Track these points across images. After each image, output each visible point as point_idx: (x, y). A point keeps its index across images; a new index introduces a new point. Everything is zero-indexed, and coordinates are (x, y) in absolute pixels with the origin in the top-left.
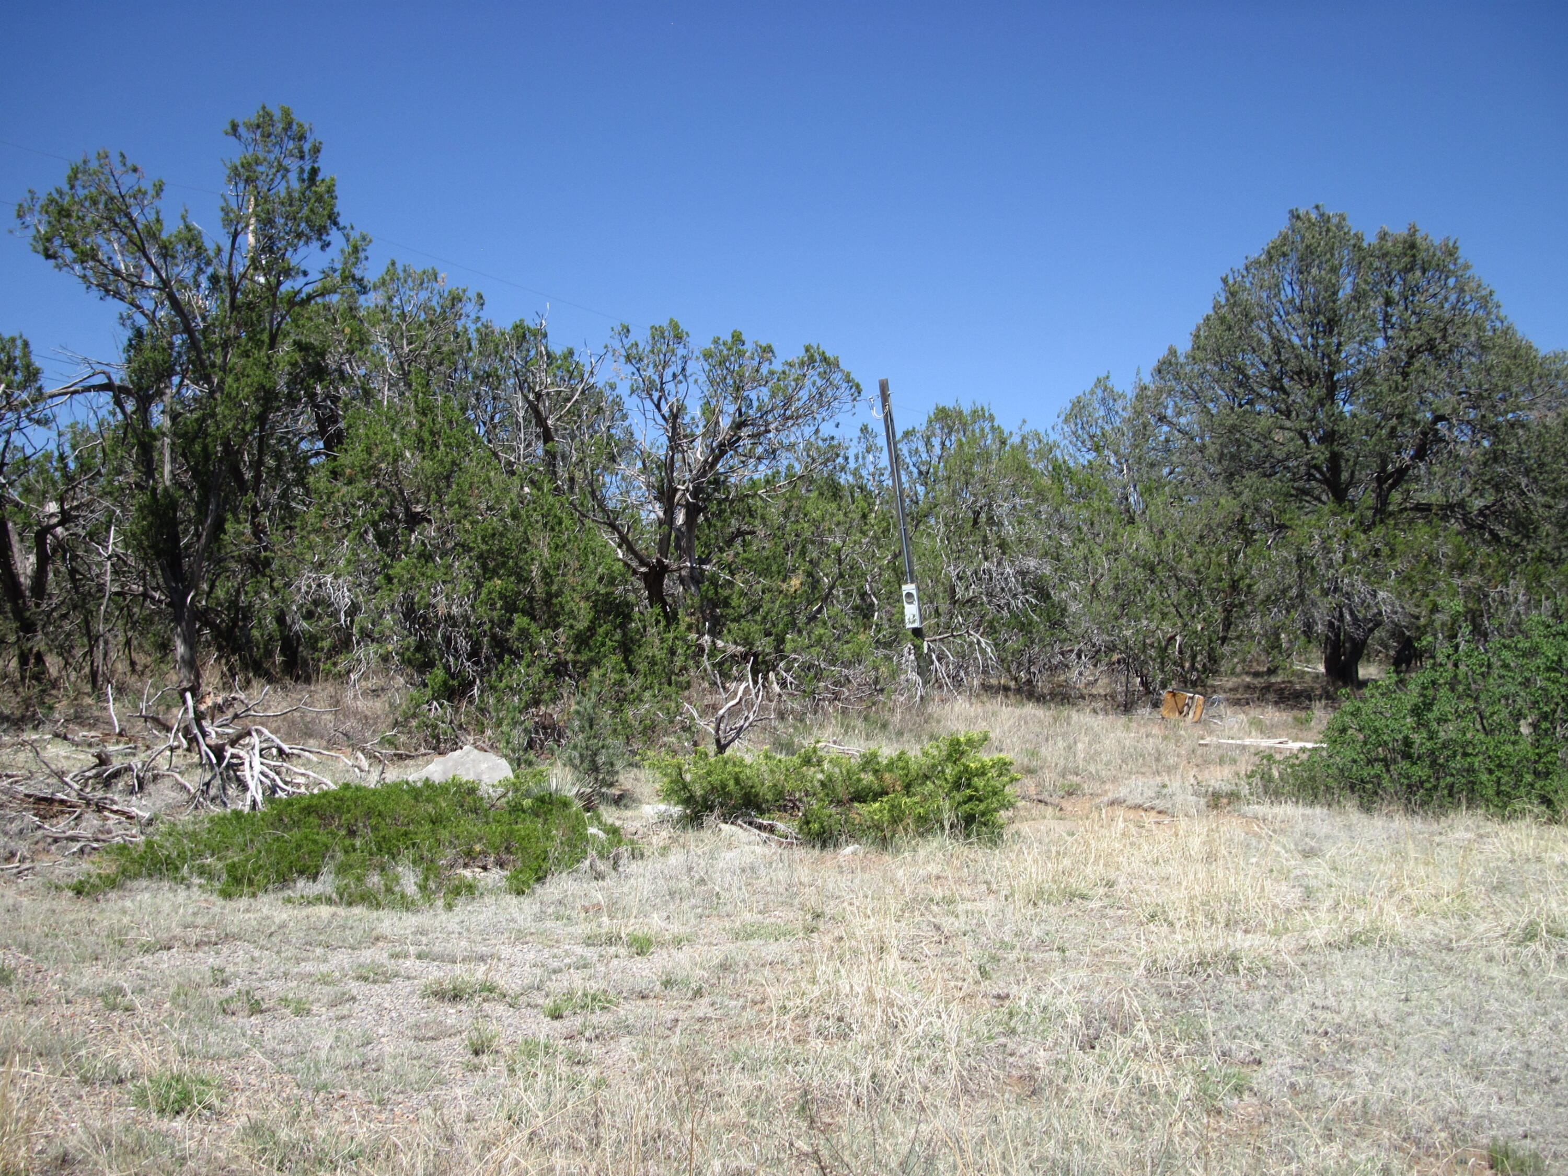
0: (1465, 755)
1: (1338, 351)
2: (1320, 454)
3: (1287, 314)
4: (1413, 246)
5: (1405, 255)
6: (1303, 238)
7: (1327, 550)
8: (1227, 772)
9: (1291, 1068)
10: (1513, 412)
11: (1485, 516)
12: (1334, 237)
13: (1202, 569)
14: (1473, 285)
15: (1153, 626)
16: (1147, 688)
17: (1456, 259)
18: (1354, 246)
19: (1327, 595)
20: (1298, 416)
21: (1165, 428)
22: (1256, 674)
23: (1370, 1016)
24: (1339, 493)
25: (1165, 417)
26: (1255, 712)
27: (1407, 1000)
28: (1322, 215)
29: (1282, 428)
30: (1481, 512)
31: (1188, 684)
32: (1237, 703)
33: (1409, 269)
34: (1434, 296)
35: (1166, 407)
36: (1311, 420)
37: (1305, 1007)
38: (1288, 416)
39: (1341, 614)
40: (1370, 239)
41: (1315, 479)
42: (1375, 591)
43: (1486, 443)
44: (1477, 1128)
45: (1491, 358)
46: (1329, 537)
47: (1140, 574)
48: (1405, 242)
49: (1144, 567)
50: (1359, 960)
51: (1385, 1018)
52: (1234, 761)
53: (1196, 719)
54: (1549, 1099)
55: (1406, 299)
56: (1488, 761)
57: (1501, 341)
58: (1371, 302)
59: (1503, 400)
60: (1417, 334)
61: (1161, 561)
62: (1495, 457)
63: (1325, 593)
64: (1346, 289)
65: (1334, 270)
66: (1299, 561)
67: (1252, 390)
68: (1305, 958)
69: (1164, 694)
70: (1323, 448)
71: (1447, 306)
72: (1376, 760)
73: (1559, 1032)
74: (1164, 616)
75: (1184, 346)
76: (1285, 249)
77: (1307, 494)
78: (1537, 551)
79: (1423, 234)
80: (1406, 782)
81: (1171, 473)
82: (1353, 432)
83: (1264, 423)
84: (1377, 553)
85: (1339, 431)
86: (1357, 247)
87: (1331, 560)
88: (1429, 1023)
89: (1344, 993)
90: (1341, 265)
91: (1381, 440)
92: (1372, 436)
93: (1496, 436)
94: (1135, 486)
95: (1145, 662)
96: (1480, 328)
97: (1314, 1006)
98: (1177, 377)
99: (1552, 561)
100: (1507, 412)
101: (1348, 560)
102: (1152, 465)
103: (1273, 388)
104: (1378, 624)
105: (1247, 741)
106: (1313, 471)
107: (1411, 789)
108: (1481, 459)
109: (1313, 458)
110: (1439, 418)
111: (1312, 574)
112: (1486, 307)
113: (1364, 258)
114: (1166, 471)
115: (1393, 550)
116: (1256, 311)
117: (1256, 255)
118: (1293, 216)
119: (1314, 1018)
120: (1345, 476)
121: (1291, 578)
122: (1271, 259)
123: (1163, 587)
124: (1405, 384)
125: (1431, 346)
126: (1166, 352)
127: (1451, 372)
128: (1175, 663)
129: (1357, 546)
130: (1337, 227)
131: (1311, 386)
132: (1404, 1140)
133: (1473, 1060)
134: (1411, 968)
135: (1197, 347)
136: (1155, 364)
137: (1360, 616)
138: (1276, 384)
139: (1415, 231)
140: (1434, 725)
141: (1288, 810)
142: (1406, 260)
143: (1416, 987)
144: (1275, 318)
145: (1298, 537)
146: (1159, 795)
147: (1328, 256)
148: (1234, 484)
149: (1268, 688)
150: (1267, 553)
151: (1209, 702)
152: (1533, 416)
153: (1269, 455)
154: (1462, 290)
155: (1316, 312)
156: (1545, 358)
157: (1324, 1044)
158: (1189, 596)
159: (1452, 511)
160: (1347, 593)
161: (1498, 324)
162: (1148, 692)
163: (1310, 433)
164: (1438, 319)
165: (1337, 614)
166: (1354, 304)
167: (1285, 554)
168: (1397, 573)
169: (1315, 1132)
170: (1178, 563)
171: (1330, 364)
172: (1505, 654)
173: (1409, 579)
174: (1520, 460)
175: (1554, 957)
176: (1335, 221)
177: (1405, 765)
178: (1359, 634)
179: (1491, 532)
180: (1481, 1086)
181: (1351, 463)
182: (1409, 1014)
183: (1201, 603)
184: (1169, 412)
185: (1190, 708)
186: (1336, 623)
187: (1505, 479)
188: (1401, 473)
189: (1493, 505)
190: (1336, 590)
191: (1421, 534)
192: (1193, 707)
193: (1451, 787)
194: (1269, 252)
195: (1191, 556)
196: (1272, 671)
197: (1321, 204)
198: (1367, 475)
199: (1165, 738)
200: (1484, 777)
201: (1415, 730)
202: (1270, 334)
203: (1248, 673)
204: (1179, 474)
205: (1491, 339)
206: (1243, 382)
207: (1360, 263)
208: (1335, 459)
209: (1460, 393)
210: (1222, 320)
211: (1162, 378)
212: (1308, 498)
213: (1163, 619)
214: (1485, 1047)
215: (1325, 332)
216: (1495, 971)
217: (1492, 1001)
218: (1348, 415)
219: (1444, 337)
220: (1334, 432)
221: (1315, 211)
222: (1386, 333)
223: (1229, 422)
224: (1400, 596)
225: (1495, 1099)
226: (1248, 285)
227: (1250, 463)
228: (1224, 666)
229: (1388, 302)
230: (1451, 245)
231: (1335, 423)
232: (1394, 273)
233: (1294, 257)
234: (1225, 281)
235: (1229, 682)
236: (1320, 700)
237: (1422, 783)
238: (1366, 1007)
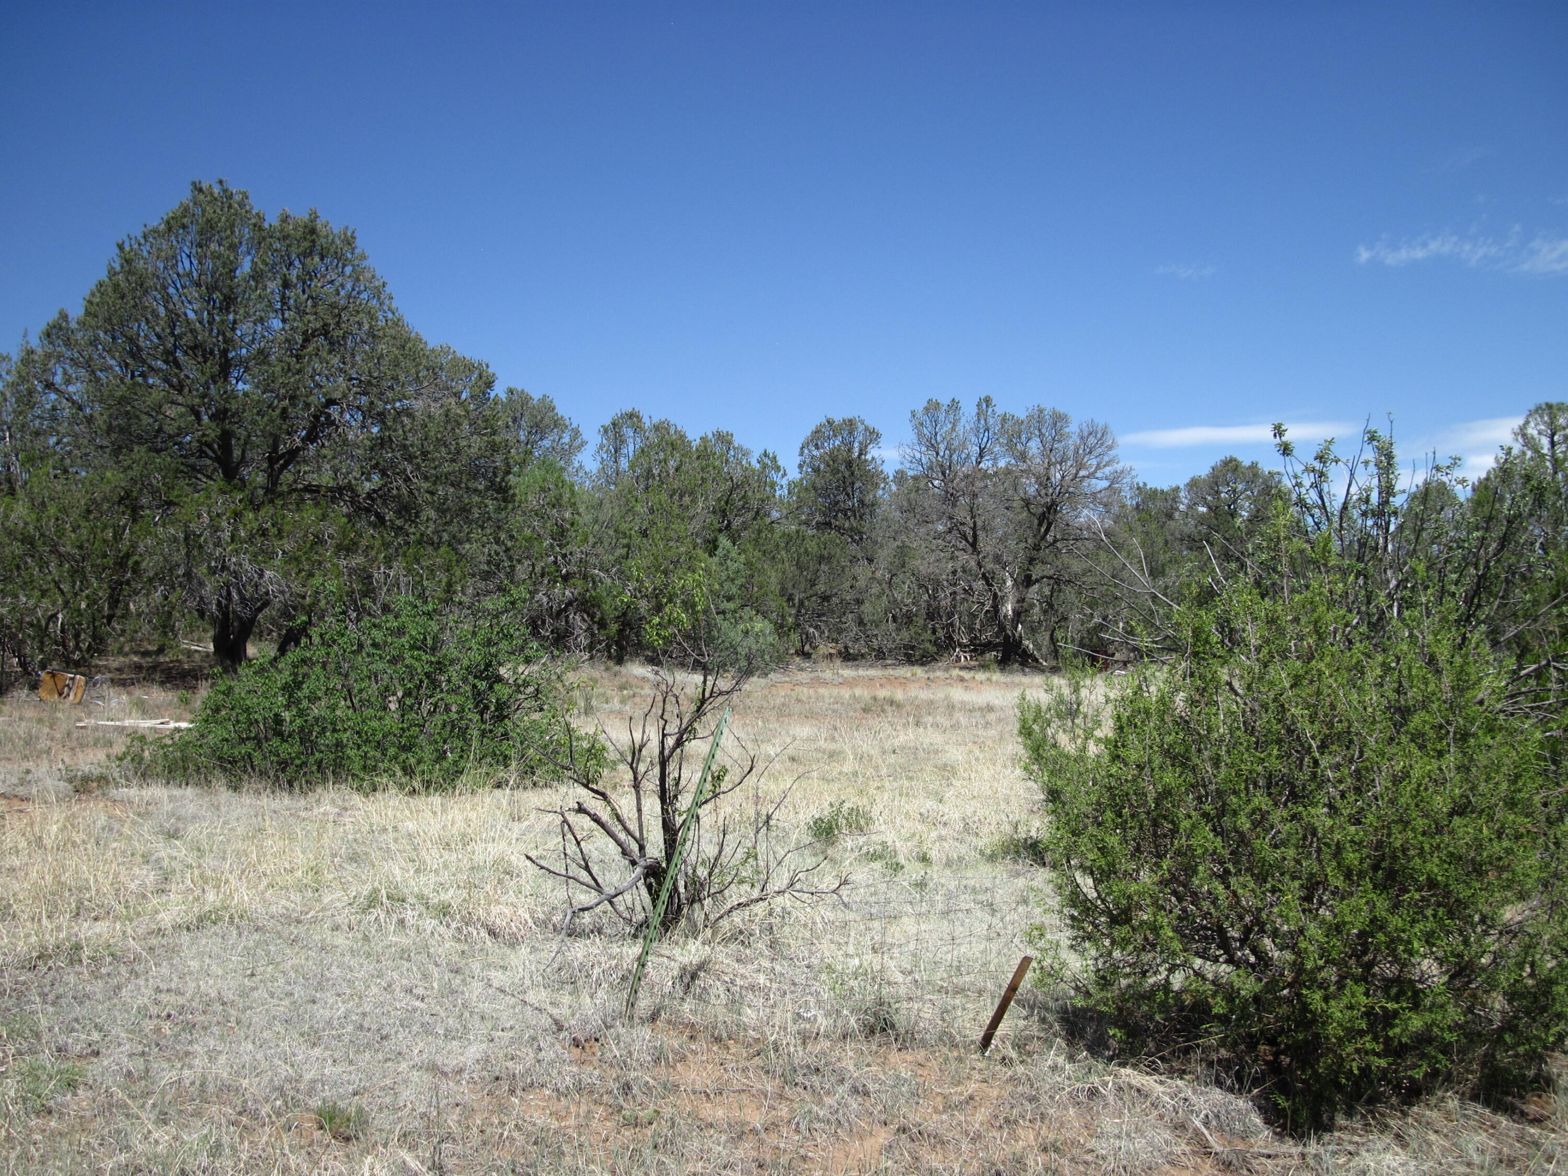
0: (335, 731)
1: (233, 329)
2: (213, 433)
3: (183, 287)
4: (313, 231)
5: (305, 239)
6: (204, 211)
7: (216, 529)
8: (101, 755)
9: (130, 1056)
10: (400, 400)
11: (373, 500)
12: (236, 214)
13: (86, 545)
14: (368, 275)
15: (32, 602)
16: (25, 669)
17: (353, 249)
18: (255, 225)
19: (215, 573)
20: (190, 391)
21: (53, 396)
22: (146, 654)
23: (213, 994)
24: (230, 470)
25: (53, 384)
26: (138, 692)
27: (253, 975)
28: (225, 191)
29: (173, 402)
30: (369, 496)
31: (70, 664)
32: (122, 684)
33: (308, 253)
34: (332, 282)
35: (55, 374)
36: (203, 396)
37: (149, 992)
38: (180, 392)
39: (229, 593)
40: (272, 220)
41: (207, 456)
42: (261, 570)
43: (375, 430)
44: (311, 1092)
45: (382, 347)
46: (218, 515)
47: (17, 548)
48: (306, 227)
49: (23, 542)
50: (208, 941)
51: (229, 996)
52: (110, 744)
53: (77, 700)
54: (380, 1056)
55: (304, 283)
56: (356, 736)
57: (393, 332)
58: (269, 284)
59: (391, 388)
60: (312, 318)
61: (42, 535)
62: (382, 443)
63: (212, 571)
64: (245, 267)
65: (233, 247)
66: (187, 538)
67: (144, 362)
68: (154, 941)
69: (43, 674)
70: (214, 425)
71: (342, 293)
72: (248, 738)
73: (393, 992)
74: (44, 593)
75: (76, 312)
76: (185, 220)
77: (199, 472)
78: (418, 535)
79: (324, 221)
80: (275, 759)
81: (58, 443)
82: (244, 411)
83: (156, 396)
84: (264, 533)
85: (230, 410)
86: (258, 227)
87: (219, 538)
88: (272, 995)
89: (191, 973)
90: (241, 243)
91: (272, 421)
92: (263, 416)
93: (384, 423)
94: (17, 456)
95: (23, 642)
96: (372, 317)
97: (158, 990)
98: (67, 343)
99: (432, 544)
100: (394, 401)
101: (237, 539)
102: (37, 434)
103: (166, 362)
104: (266, 604)
105: (127, 723)
106: (205, 449)
107: (283, 765)
108: (368, 443)
109: (204, 435)
110: (331, 402)
111: (200, 553)
112: (379, 298)
113: (264, 239)
114: (52, 440)
115: (280, 531)
116: (150, 283)
117: (155, 224)
118: (196, 188)
119: (157, 1002)
120: (237, 453)
121: (179, 557)
122: (170, 229)
123: (43, 565)
124: (298, 366)
125: (325, 331)
126: (57, 316)
127: (343, 357)
128: (56, 643)
129: (245, 525)
130: (239, 204)
131: (205, 362)
132: (240, 1113)
133: (311, 1027)
134: (258, 944)
135: (88, 313)
136: (43, 326)
137: (248, 596)
138: (169, 357)
139: (317, 217)
140: (305, 703)
141: (157, 792)
142: (306, 244)
143: (262, 962)
144: (171, 290)
145: (186, 514)
146: (22, 782)
147: (229, 232)
148: (121, 457)
149: (154, 668)
150: (153, 530)
151: (91, 681)
152: (418, 405)
153: (160, 430)
154: (358, 280)
155: (212, 288)
156: (433, 351)
157: (166, 1028)
158: (74, 572)
159: (341, 494)
160: (235, 572)
161: (390, 316)
162: (26, 673)
163: (203, 409)
164: (333, 306)
165: (224, 593)
166: (252, 283)
167: (173, 532)
168: (284, 552)
169: (148, 1118)
170: (59, 538)
171: (225, 341)
172: (374, 632)
173: (297, 559)
174: (405, 447)
175: (394, 920)
176: (238, 198)
177: (276, 742)
178: (246, 614)
179: (378, 515)
180: (317, 1051)
181: (242, 442)
182: (254, 989)
183: (84, 578)
184: (58, 379)
185: (70, 689)
186: (224, 602)
187: (393, 464)
188: (292, 455)
189: (380, 489)
190: (224, 568)
191: (310, 514)
192: (75, 688)
193: (319, 763)
194: (168, 222)
195: (74, 531)
196: (161, 650)
197: (224, 179)
198: (258, 455)
199: (40, 721)
200: (351, 753)
201: (287, 707)
202: (166, 308)
203: (136, 653)
204: (69, 444)
205: (383, 328)
206: (135, 353)
207: (260, 243)
208: (226, 436)
209: (351, 379)
210: (116, 287)
211: (51, 343)
212: (199, 476)
213: (43, 596)
214: (322, 1013)
215: (221, 309)
216: (340, 940)
217: (333, 968)
218: (241, 394)
219: (338, 324)
220: (226, 410)
221: (218, 186)
222: (283, 314)
223: (119, 394)
224: (286, 575)
225: (330, 1062)
226: (145, 254)
227: (139, 437)
228: (112, 645)
229: (286, 284)
230: (349, 234)
231: (227, 400)
232: (294, 256)
233: (194, 229)
234: (121, 247)
235: (115, 662)
236: (206, 679)
237: (292, 759)
238: (210, 987)
